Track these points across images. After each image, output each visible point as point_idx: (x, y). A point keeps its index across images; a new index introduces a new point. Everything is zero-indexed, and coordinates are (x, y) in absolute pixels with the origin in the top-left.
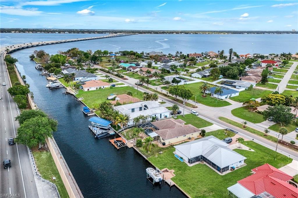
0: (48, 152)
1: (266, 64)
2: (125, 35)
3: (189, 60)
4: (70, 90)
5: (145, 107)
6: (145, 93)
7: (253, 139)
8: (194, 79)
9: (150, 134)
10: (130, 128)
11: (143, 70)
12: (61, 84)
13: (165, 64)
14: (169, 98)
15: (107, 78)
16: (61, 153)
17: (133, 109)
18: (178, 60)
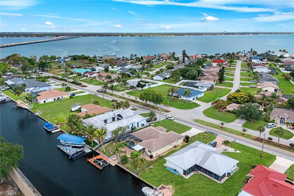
0: (15, 187)
1: (217, 64)
2: (68, 38)
3: (145, 62)
4: (21, 104)
5: (118, 117)
6: (113, 101)
7: (235, 140)
8: (157, 82)
9: (134, 147)
10: (108, 142)
11: (102, 76)
12: (8, 97)
13: (121, 67)
14: (139, 104)
15: (64, 87)
16: (32, 185)
17: (105, 120)
18: (134, 63)
